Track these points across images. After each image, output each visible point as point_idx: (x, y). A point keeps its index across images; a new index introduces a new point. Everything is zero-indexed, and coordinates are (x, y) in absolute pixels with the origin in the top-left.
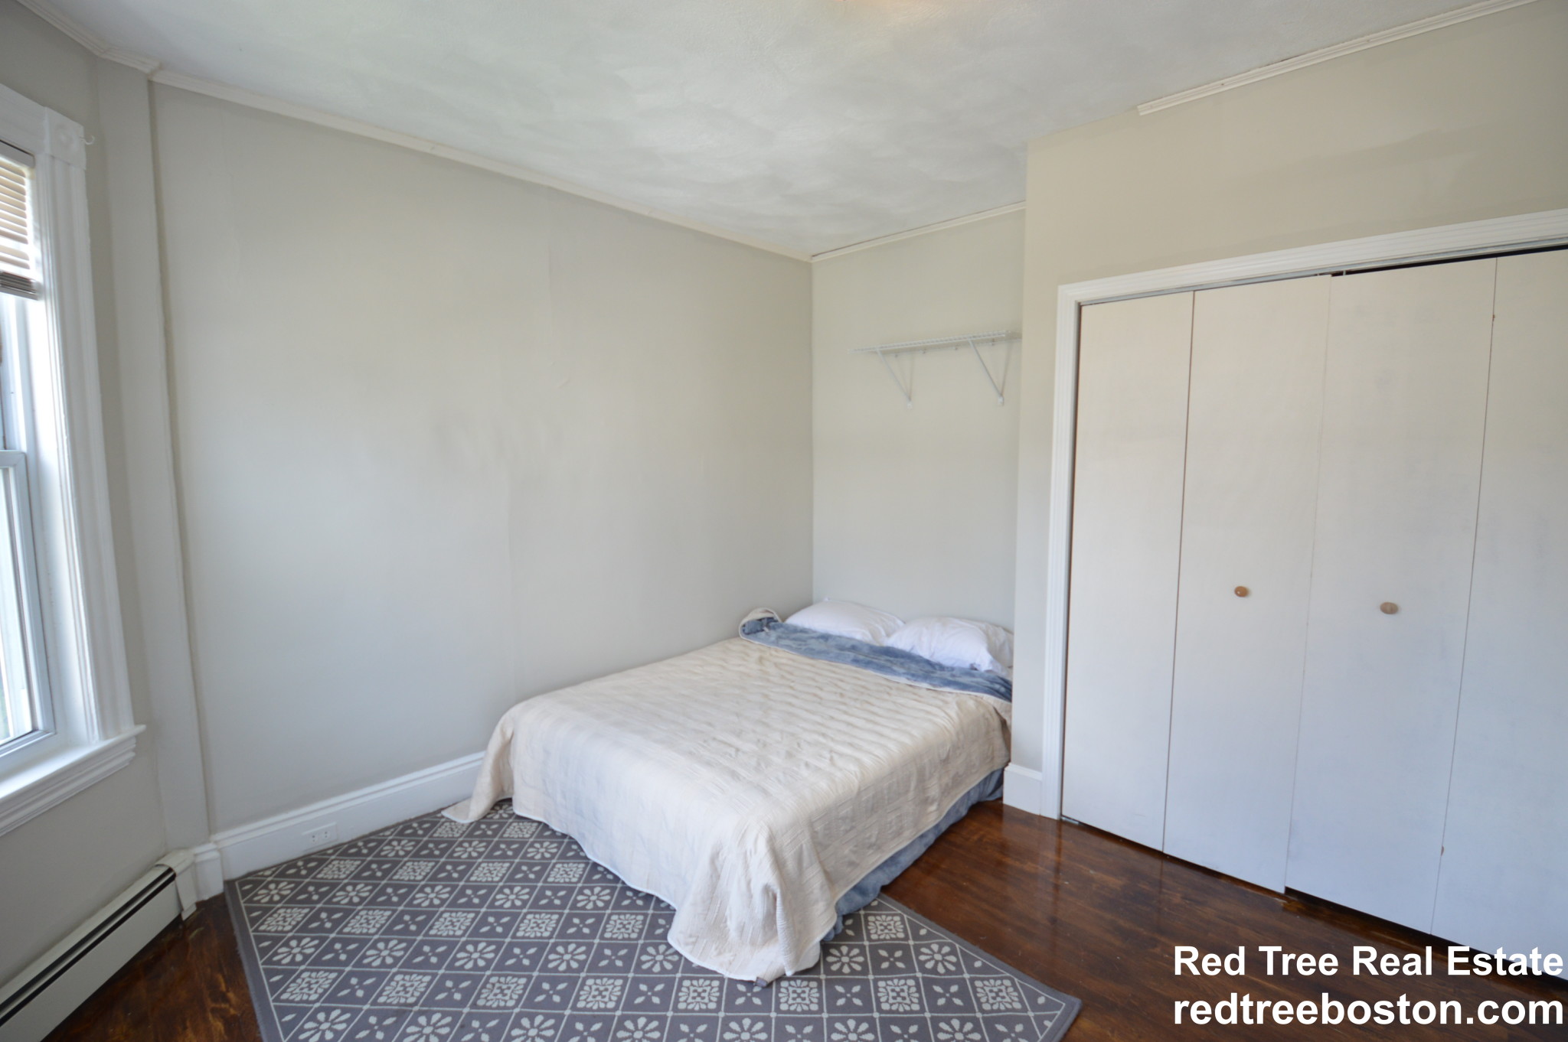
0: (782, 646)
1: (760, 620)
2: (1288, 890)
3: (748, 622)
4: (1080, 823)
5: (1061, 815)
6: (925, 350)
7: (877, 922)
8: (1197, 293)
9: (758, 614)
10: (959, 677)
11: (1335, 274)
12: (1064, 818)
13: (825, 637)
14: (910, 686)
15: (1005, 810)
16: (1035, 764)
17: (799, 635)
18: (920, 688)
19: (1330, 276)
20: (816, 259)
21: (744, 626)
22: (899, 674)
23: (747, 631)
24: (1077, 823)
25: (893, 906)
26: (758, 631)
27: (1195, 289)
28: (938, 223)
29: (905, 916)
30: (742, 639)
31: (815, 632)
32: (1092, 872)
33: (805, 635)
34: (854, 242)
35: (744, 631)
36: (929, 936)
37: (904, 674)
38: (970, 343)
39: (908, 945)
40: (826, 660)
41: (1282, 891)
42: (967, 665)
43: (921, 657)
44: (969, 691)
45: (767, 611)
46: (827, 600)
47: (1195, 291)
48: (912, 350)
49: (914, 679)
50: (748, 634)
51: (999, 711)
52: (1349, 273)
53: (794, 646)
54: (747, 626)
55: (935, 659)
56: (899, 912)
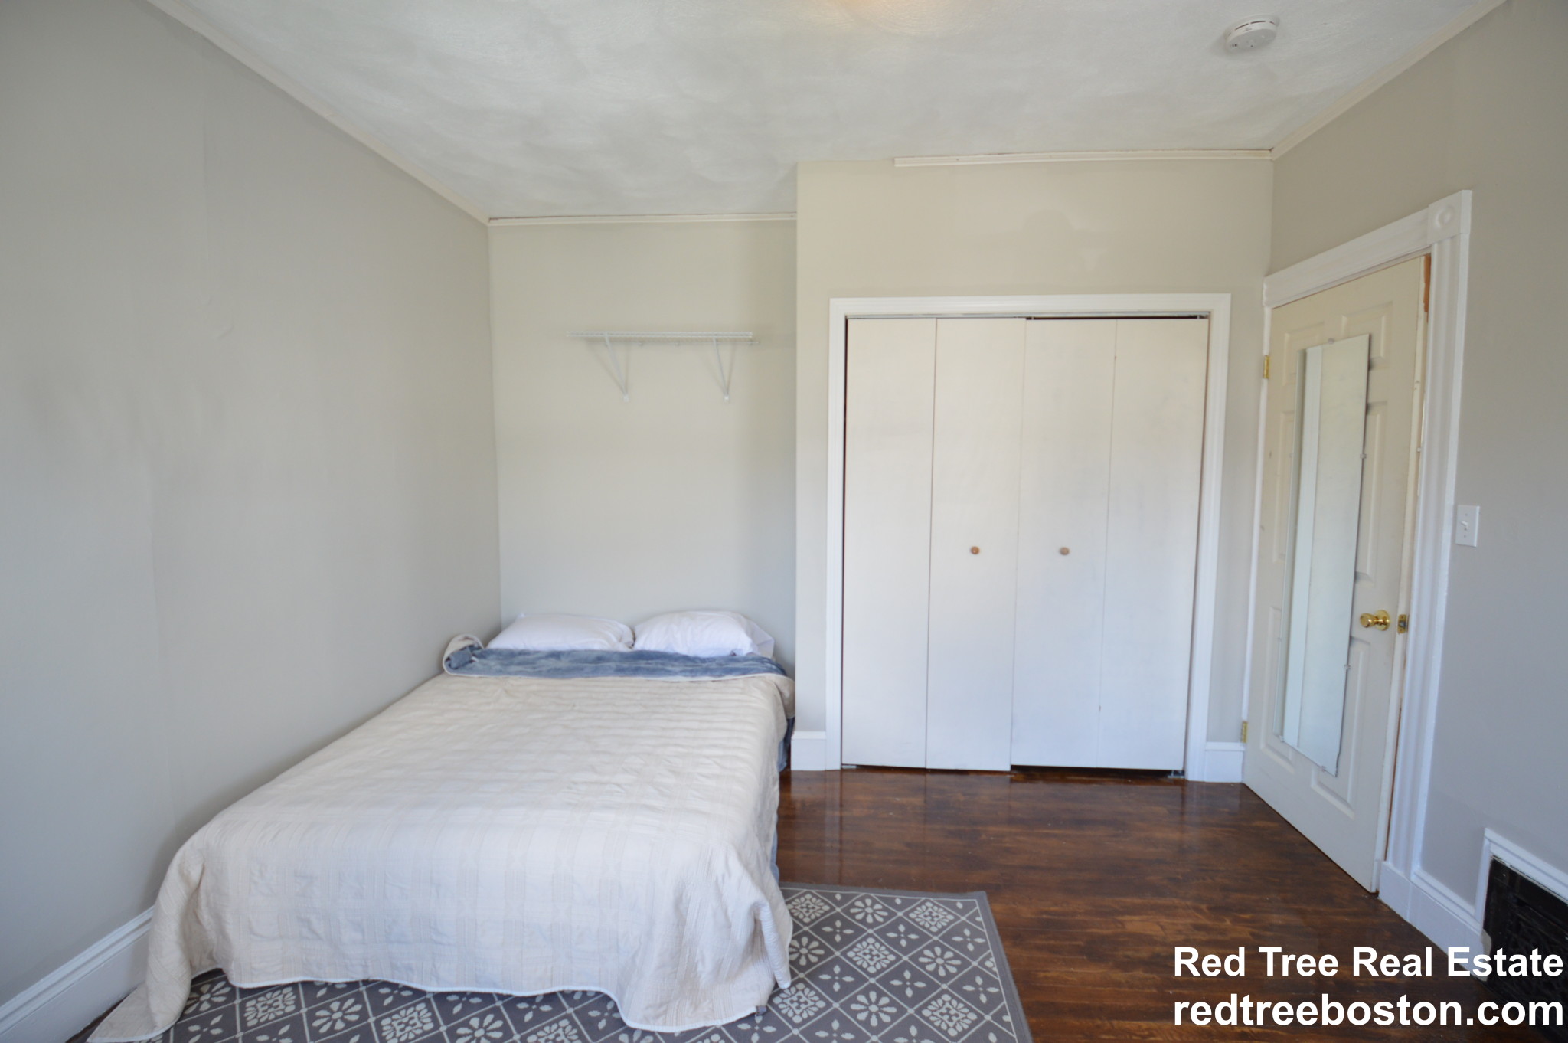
0: (510, 673)
1: (463, 649)
2: (1013, 767)
3: (453, 654)
4: (858, 766)
5: (842, 764)
6: (642, 342)
7: (797, 907)
8: (939, 320)
9: (456, 645)
10: (727, 664)
11: (1029, 318)
12: (844, 767)
13: (556, 655)
14: (692, 682)
15: (793, 776)
16: (819, 725)
17: (521, 658)
18: (705, 682)
19: (1025, 319)
20: (494, 223)
21: (448, 659)
22: (675, 673)
23: (454, 665)
24: (855, 767)
25: (795, 887)
26: (466, 663)
27: (938, 317)
28: (656, 215)
29: (813, 891)
30: (450, 676)
31: (537, 652)
32: (898, 799)
33: (531, 657)
34: (551, 214)
35: (450, 665)
36: (845, 898)
37: (681, 672)
38: (714, 340)
39: (838, 913)
40: (582, 676)
41: (1008, 769)
42: (727, 652)
43: (677, 654)
44: (751, 674)
45: (467, 638)
46: (523, 616)
47: (937, 318)
48: (628, 341)
49: (693, 674)
50: (456, 668)
51: (780, 687)
52: (1036, 318)
53: (529, 670)
54: (452, 658)
55: (691, 654)
56: (805, 890)
